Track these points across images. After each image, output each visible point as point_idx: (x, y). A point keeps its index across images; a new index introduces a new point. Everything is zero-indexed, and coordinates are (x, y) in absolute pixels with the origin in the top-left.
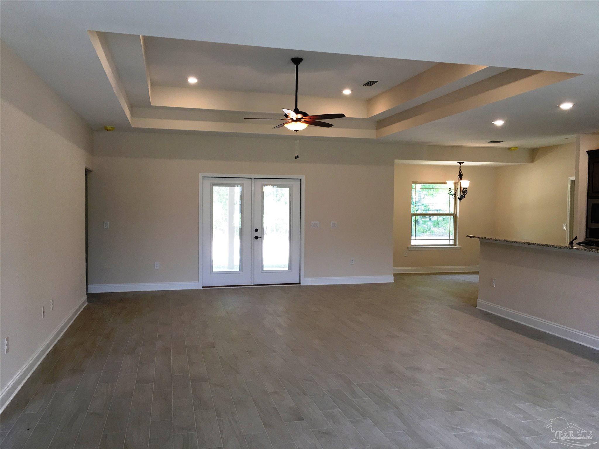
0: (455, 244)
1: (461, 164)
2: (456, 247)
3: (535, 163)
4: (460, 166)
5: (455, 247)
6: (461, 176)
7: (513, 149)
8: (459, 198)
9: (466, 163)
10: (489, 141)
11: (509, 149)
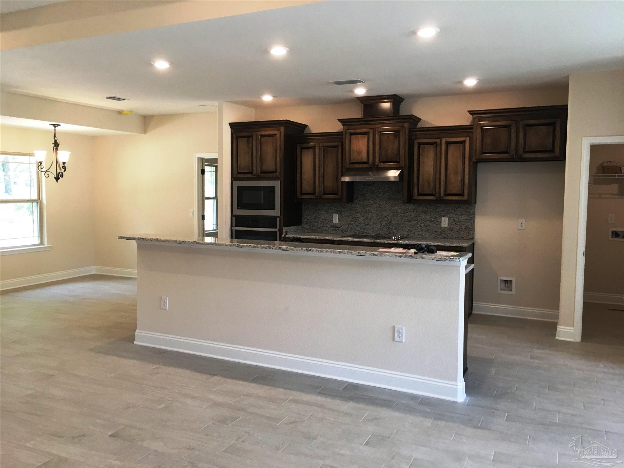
0: (42, 243)
1: (55, 127)
2: (45, 247)
3: (148, 134)
4: (55, 130)
5: (43, 247)
6: (56, 145)
7: (125, 112)
8: (56, 177)
9: (64, 127)
10: (107, 97)
11: (120, 112)
